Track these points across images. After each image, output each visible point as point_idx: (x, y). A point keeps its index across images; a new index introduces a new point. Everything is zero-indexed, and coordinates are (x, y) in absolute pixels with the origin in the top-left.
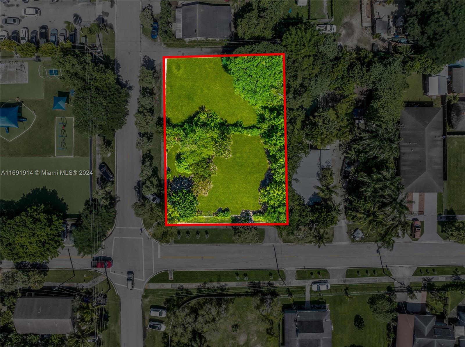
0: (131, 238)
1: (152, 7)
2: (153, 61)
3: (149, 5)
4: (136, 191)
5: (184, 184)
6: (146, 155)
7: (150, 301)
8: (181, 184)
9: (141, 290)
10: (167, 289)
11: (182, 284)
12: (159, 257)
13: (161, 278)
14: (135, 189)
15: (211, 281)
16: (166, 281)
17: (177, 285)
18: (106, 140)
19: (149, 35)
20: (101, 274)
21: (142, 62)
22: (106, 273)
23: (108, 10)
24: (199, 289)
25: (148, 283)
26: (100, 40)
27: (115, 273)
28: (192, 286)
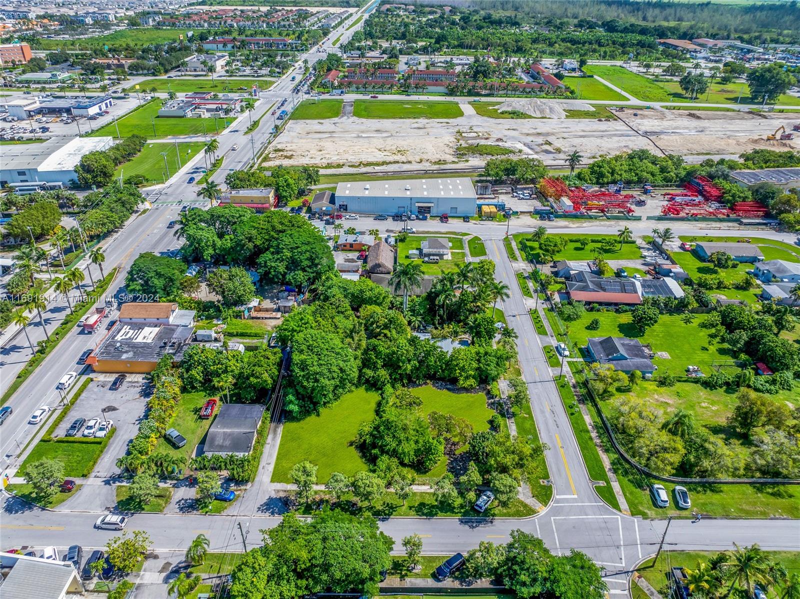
0: (556, 534)
1: (183, 499)
2: (270, 499)
3: (177, 502)
4: (477, 526)
5: (460, 466)
6: (417, 512)
7: (649, 509)
8: (461, 469)
9: (636, 520)
10: (622, 487)
11: (607, 470)
12: (576, 496)
13: (607, 495)
14: (473, 527)
15: (591, 439)
16: (609, 489)
17: (610, 475)
18: (393, 571)
19: (225, 504)
20: (633, 581)
21: (268, 514)
22: (628, 572)
23: (160, 563)
24: (607, 451)
25: (620, 511)
26: (210, 578)
27: (623, 558)
28: (606, 460)
